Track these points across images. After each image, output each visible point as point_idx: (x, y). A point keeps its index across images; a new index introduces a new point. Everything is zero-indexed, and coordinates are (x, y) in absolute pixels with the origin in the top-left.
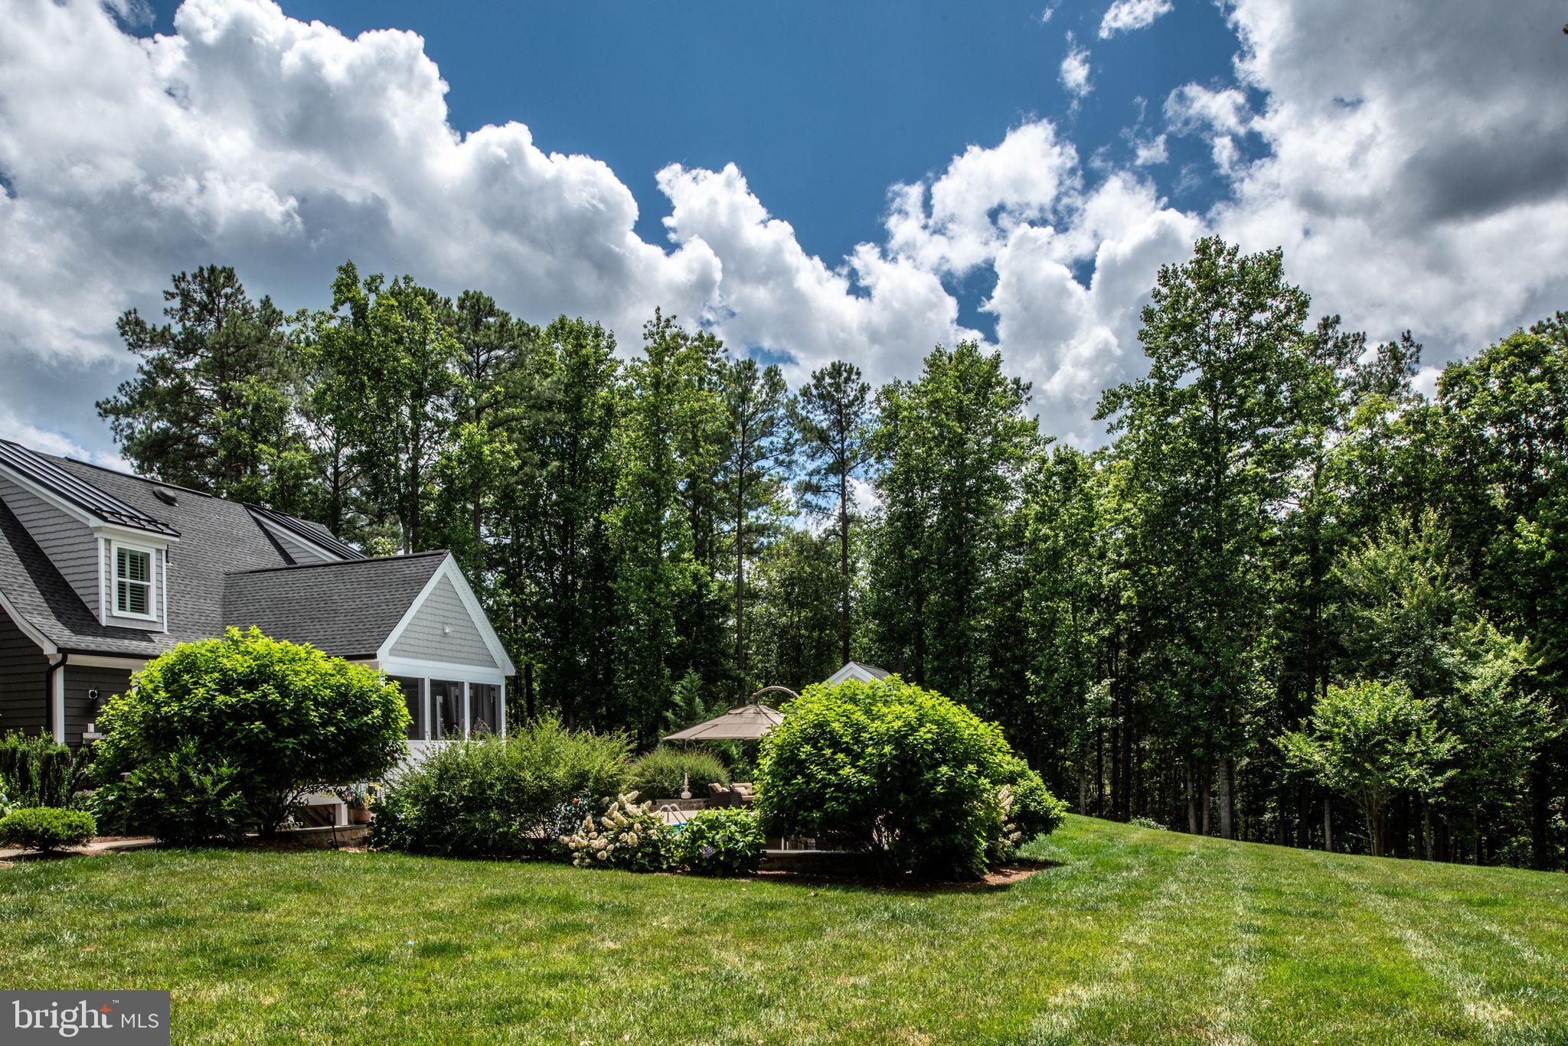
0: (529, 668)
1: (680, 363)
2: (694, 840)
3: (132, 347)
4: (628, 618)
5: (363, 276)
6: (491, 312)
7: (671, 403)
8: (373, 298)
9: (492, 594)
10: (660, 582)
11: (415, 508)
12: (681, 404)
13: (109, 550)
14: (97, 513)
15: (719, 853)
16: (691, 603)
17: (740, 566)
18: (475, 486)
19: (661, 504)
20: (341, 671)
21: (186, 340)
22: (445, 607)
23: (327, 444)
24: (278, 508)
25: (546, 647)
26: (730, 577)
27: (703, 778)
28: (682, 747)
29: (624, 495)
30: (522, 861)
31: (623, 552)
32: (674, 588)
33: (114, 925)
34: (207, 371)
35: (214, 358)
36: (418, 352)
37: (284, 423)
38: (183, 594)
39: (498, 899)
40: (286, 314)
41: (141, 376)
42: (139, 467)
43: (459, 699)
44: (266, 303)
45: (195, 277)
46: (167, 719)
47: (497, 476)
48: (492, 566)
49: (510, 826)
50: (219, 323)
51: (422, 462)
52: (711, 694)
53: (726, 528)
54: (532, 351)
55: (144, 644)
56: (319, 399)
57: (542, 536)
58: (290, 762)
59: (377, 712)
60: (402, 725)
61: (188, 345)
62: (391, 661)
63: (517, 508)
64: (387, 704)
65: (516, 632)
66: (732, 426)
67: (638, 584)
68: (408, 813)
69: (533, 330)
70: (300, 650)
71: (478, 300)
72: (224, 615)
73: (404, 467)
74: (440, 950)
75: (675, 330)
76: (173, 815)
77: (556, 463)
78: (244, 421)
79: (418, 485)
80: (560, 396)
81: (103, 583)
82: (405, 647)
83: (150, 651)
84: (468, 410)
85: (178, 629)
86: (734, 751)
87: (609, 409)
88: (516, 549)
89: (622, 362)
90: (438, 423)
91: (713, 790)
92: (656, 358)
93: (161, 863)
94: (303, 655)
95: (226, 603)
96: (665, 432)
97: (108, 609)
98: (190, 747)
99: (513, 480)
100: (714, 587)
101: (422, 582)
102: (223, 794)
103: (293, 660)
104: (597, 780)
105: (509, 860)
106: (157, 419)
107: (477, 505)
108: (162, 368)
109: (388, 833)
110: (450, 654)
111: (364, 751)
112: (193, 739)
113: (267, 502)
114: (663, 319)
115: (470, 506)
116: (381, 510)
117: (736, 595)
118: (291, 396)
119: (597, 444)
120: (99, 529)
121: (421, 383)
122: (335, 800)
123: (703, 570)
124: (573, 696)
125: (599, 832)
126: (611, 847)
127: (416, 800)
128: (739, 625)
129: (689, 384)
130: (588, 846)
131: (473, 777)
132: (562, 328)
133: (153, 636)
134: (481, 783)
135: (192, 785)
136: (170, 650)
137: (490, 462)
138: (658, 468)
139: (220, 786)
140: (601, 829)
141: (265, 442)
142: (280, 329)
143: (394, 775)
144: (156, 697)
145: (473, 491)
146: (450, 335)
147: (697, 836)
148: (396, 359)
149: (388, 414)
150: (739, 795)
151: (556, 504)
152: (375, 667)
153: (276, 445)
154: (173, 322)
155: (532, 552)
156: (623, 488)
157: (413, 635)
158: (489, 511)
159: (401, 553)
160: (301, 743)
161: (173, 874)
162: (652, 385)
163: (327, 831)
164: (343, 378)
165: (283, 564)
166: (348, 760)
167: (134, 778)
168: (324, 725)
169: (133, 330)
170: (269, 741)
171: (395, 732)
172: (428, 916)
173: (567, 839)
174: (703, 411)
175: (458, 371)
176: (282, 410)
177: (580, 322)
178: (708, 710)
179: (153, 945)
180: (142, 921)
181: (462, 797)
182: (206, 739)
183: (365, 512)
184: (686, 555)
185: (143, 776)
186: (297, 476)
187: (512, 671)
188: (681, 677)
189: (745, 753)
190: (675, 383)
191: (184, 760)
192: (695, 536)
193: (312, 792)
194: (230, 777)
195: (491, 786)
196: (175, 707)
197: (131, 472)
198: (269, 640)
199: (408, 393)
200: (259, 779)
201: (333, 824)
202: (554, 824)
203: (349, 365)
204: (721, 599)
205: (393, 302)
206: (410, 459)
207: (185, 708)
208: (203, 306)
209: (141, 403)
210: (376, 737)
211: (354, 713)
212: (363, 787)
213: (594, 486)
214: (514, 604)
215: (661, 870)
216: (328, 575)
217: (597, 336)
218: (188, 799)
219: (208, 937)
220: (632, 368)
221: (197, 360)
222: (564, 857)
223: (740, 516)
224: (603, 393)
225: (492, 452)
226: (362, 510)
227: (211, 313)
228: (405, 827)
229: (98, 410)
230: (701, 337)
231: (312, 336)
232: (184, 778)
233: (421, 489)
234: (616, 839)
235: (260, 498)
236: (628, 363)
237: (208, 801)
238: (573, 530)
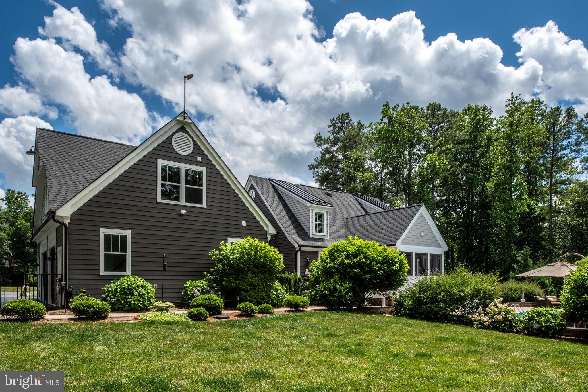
0: (452, 247)
1: (522, 114)
2: (529, 320)
3: (318, 145)
4: (497, 225)
5: (392, 106)
6: (440, 109)
7: (518, 132)
8: (395, 113)
9: (438, 219)
10: (512, 209)
11: (409, 188)
12: (523, 131)
13: (312, 213)
14: (309, 201)
15: (542, 327)
16: (526, 217)
17: (551, 199)
18: (433, 178)
19: (512, 176)
20: (385, 250)
21: (334, 140)
22: (422, 225)
23: (378, 169)
24: (363, 194)
25: (460, 239)
26: (546, 205)
27: (531, 293)
28: (522, 279)
29: (496, 174)
30: (452, 324)
31: (494, 198)
32: (518, 212)
33: (316, 335)
34: (340, 150)
35: (343, 145)
36: (412, 130)
37: (364, 164)
38: (334, 226)
39: (444, 338)
40: (365, 125)
41: (321, 155)
42: (320, 185)
43: (426, 260)
44: (359, 123)
45: (337, 118)
46: (330, 268)
47: (441, 173)
48: (438, 208)
49: (447, 310)
50: (344, 133)
51: (412, 171)
52: (535, 256)
53: (544, 183)
54: (456, 121)
55: (322, 243)
56: (376, 154)
57: (459, 195)
58: (368, 283)
59: (397, 265)
60: (406, 270)
61: (334, 142)
62: (401, 247)
63: (449, 184)
64: (401, 262)
65: (447, 233)
66: (548, 138)
67: (501, 211)
68: (408, 303)
69: (456, 113)
70: (371, 243)
71: (434, 106)
72: (346, 232)
73: (405, 174)
74: (423, 355)
75: (520, 100)
76: (332, 300)
77: (466, 165)
78: (351, 165)
79: (411, 180)
80: (467, 138)
81: (311, 224)
82: (406, 241)
83: (324, 245)
84: (430, 149)
85: (332, 238)
86: (547, 282)
87: (489, 139)
88: (448, 201)
89: (495, 119)
90: (419, 156)
91: (536, 299)
92: (511, 114)
93: (328, 316)
94: (372, 245)
95: (346, 228)
96: (515, 145)
97: (312, 233)
98: (337, 277)
99: (448, 173)
100: (538, 209)
101: (413, 216)
102: (347, 293)
103: (369, 247)
104: (485, 293)
105: (447, 323)
106: (325, 168)
107: (433, 185)
108: (327, 151)
109: (400, 310)
110: (423, 243)
111: (392, 279)
112: (338, 275)
113: (359, 192)
114: (514, 97)
115: (430, 186)
116: (397, 191)
117: (549, 212)
118: (367, 154)
119: (483, 155)
120: (310, 206)
121: (412, 142)
122: (382, 297)
123: (532, 203)
124: (471, 258)
125: (485, 314)
126: (490, 321)
127: (411, 298)
128: (550, 225)
129: (526, 123)
130: (480, 320)
131: (433, 290)
132: (469, 110)
133: (325, 241)
134: (436, 292)
135: (337, 290)
136: (331, 245)
137: (439, 168)
138: (511, 161)
139: (346, 291)
140: (486, 313)
141: (359, 171)
142: (363, 131)
143: (403, 289)
144: (327, 261)
145: (431, 180)
146: (423, 121)
147: (531, 319)
148: (403, 134)
149: (400, 155)
150: (550, 301)
151: (465, 181)
152: (396, 249)
153: (362, 172)
154: (330, 135)
155: (454, 202)
156: (495, 171)
157: (409, 236)
158: (437, 187)
159: (404, 206)
160: (371, 276)
161: (332, 319)
162: (509, 126)
163: (379, 308)
164: (384, 145)
165: (365, 214)
166: (387, 282)
167: (320, 287)
168: (379, 270)
169: (319, 140)
170: (361, 275)
171: (403, 273)
172: (417, 342)
173: (471, 316)
174: (534, 133)
175: (426, 135)
176: (364, 159)
177: (477, 106)
178: (534, 264)
179: (328, 342)
180: (324, 334)
181: (428, 298)
182: (341, 274)
183: (391, 192)
184: (524, 197)
185: (323, 286)
186: (369, 182)
187: (447, 249)
188: (521, 250)
189: (552, 283)
190: (520, 123)
191: (335, 281)
192: (528, 188)
193: (374, 294)
194: (349, 288)
195: (440, 294)
196: (332, 264)
197: (318, 187)
198: (361, 240)
199: (407, 146)
200: (357, 288)
201: (381, 305)
202: (465, 310)
203: (386, 139)
204: (541, 215)
205: (403, 113)
206: (408, 171)
207: (335, 264)
208: (340, 128)
209: (321, 164)
210: (397, 274)
211: (389, 266)
212: (391, 292)
213: (481, 172)
214: (447, 222)
215: (513, 332)
216: (380, 216)
217: (484, 110)
218: (336, 295)
219: (344, 341)
220: (500, 120)
221: (337, 146)
222: (470, 323)
223: (552, 177)
224: (487, 133)
225: (439, 164)
226: (390, 192)
227: (342, 130)
228: (406, 308)
229: (309, 168)
230: (533, 101)
231: (374, 131)
232: (335, 287)
233: (411, 182)
234: (492, 317)
235: (357, 191)
236: (498, 118)
237: (342, 295)
238: (472, 191)
